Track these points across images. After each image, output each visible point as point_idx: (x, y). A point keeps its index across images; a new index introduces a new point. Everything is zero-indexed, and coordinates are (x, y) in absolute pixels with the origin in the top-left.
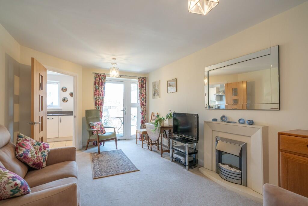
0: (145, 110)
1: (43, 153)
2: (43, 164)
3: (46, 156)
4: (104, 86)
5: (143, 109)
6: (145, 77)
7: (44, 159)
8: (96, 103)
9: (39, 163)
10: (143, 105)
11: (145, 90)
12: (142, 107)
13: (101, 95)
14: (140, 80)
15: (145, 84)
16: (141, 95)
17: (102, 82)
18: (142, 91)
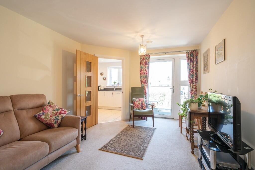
0: (196, 88)
1: (57, 117)
2: (55, 126)
3: (59, 119)
4: (148, 65)
5: (192, 87)
6: (196, 49)
7: (56, 121)
8: (141, 82)
9: (50, 124)
10: (192, 82)
11: (195, 65)
12: (190, 85)
13: (145, 74)
14: (189, 54)
15: (195, 58)
16: (190, 71)
17: (146, 62)
18: (191, 66)
